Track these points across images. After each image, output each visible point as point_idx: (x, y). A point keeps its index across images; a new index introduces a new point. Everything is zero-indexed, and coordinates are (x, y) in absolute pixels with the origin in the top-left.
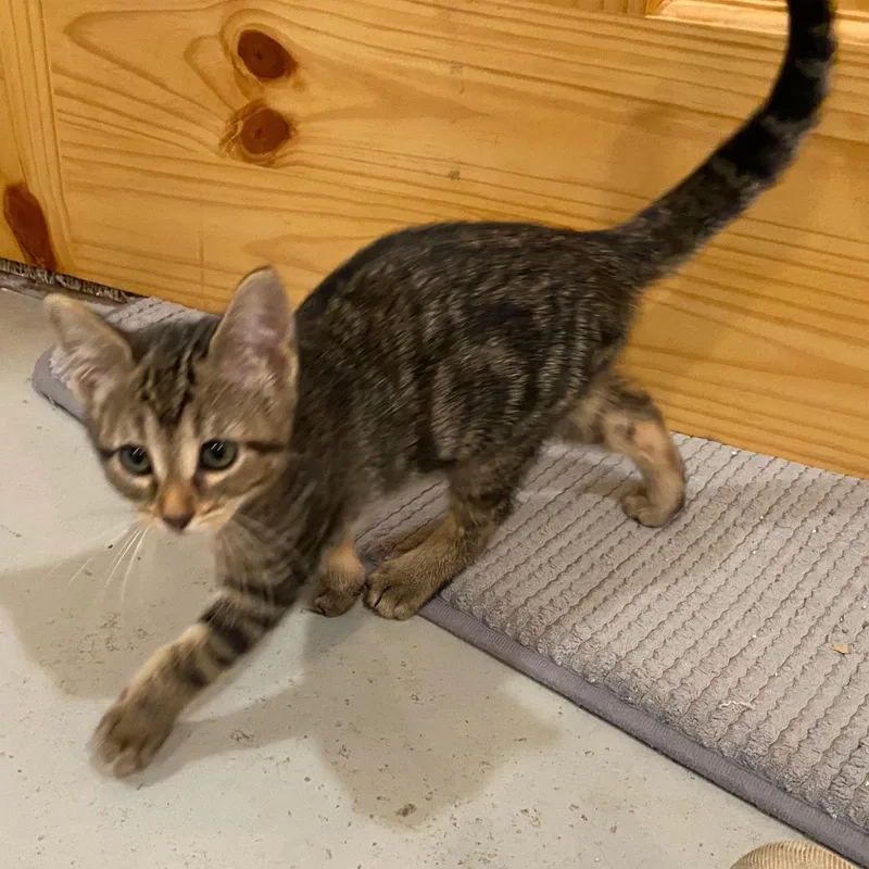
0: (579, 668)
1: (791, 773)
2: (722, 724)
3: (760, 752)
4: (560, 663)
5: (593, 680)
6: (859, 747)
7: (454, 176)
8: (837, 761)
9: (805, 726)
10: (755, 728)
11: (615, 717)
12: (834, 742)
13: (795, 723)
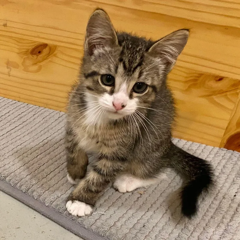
0: (43, 200)
1: (117, 237)
2: (93, 220)
3: (106, 229)
4: (36, 198)
5: (47, 205)
6: (144, 226)
7: (5, 25)
8: (135, 232)
9: (124, 220)
10: (105, 221)
11: (54, 218)
12: (134, 225)
13: (120, 219)
